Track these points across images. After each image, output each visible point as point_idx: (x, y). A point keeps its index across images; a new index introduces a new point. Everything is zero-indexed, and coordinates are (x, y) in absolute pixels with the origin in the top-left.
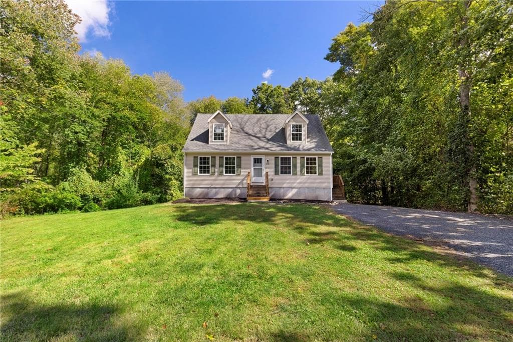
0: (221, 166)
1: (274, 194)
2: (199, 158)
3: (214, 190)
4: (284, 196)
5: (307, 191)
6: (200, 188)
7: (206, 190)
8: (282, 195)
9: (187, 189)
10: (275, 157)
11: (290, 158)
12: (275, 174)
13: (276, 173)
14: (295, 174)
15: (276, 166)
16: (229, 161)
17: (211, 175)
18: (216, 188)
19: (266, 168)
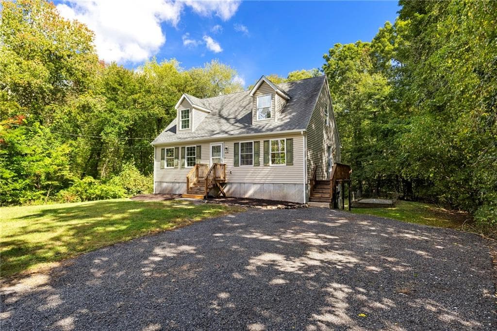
0: (183, 157)
1: (234, 191)
2: (165, 150)
3: (177, 184)
4: (244, 194)
5: (272, 187)
6: (166, 182)
7: (171, 185)
8: (242, 192)
9: (156, 183)
10: (235, 144)
11: (252, 142)
12: (235, 166)
13: (236, 164)
14: (258, 164)
15: (236, 154)
16: (191, 151)
17: (175, 168)
18: (179, 183)
19: (225, 158)
